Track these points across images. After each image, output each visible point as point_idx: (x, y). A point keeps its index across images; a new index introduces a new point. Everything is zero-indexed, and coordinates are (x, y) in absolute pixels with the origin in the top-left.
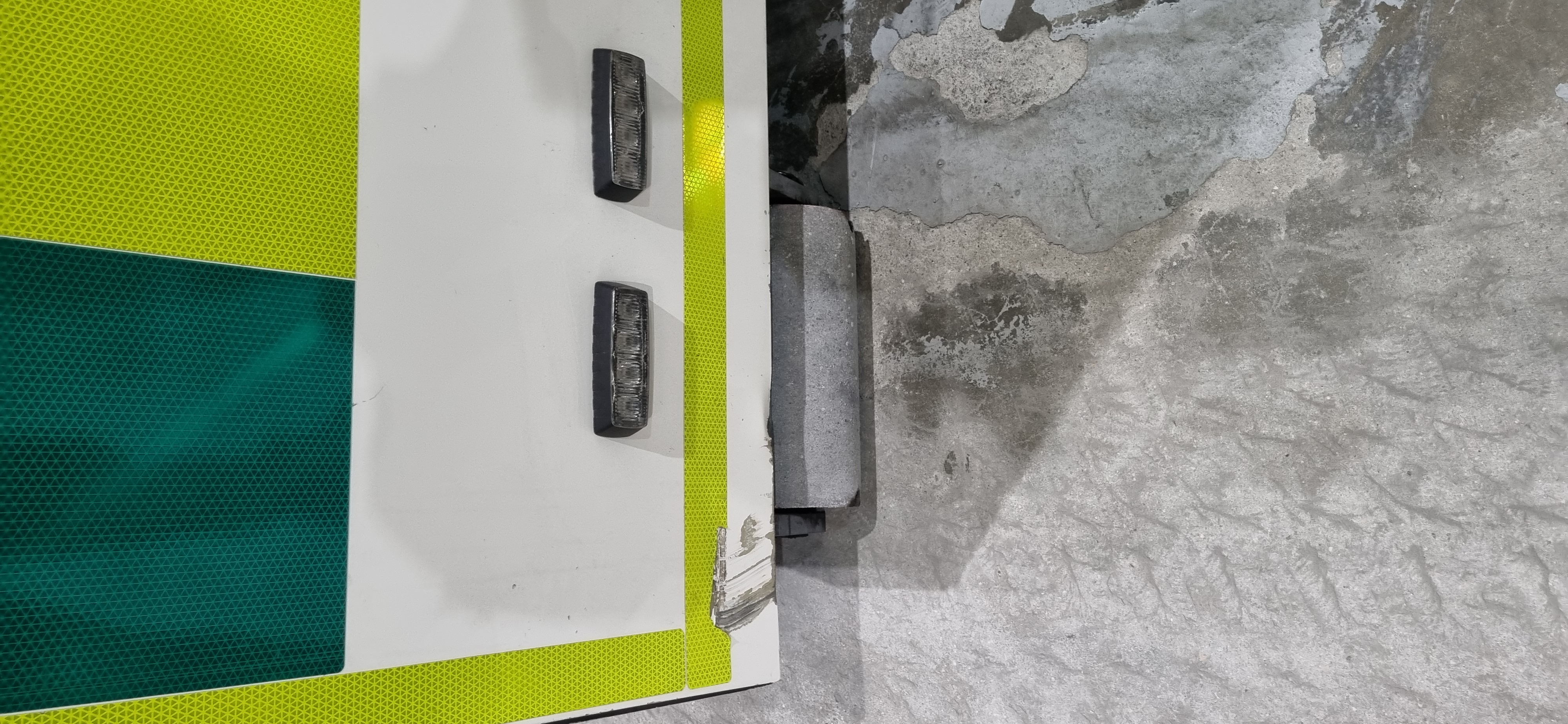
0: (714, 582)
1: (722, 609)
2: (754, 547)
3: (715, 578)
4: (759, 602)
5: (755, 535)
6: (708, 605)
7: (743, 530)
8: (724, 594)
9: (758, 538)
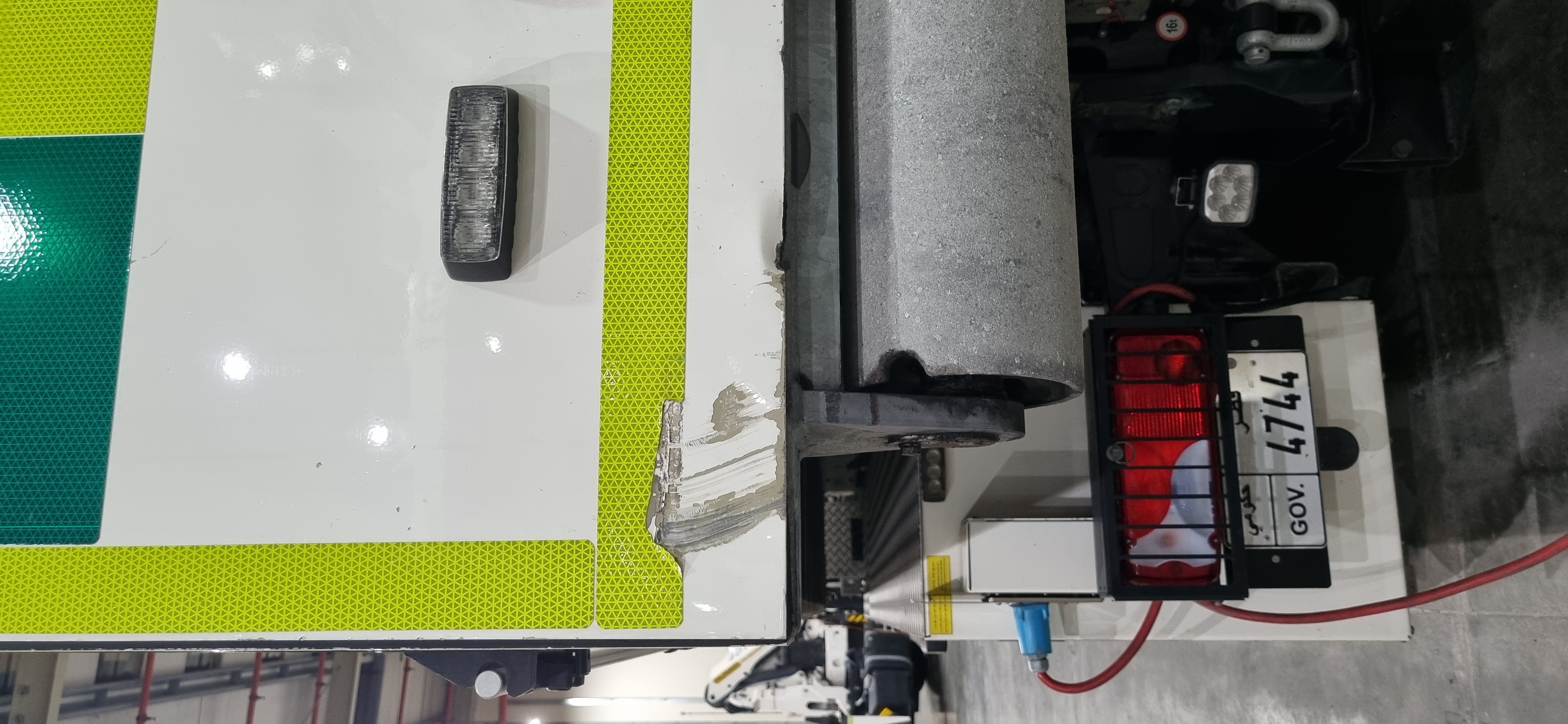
0: (656, 478)
1: (671, 519)
2: (739, 430)
3: (658, 472)
4: (749, 514)
5: (743, 413)
6: (642, 511)
7: (716, 405)
8: (678, 497)
9: (749, 419)
